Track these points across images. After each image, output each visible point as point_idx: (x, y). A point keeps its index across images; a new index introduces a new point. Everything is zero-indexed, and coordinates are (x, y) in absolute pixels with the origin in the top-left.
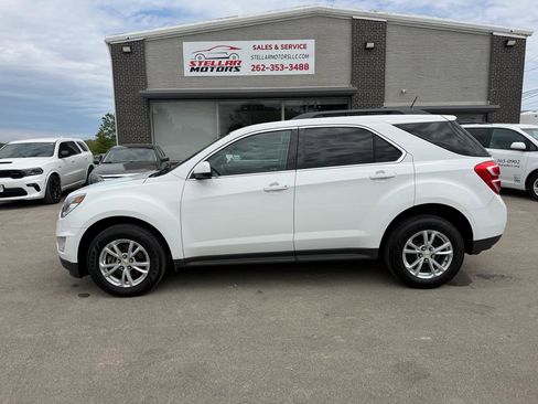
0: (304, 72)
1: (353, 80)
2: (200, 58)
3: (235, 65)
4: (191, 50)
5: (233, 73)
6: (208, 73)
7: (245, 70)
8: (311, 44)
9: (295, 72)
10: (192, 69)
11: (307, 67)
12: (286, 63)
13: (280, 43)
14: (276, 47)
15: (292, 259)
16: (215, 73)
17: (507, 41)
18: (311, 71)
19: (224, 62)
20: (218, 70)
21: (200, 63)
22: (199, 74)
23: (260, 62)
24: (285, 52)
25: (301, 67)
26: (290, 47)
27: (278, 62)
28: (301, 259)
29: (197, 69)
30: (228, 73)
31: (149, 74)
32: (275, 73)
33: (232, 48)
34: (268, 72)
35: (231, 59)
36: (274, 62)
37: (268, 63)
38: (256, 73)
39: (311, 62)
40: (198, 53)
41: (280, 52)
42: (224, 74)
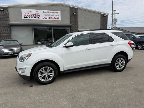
0: (58, 20)
1: (71, 23)
2: (27, 14)
3: (38, 17)
4: (24, 11)
5: (38, 19)
6: (30, 18)
7: (41, 18)
8: (59, 12)
9: (55, 20)
11: (59, 18)
12: (53, 17)
13: (51, 11)
14: (50, 13)
15: (91, 68)
16: (32, 19)
17: (104, 15)
18: (60, 19)
19: (35, 15)
20: (33, 18)
21: (27, 15)
22: (27, 18)
23: (46, 16)
24: (52, 14)
25: (57, 18)
26: (54, 13)
27: (51, 16)
28: (94, 68)
29: (26, 17)
30: (36, 19)
31: (10, 17)
32: (50, 19)
33: (37, 12)
34: (48, 19)
35: (37, 15)
36: (50, 17)
37: (48, 17)
38: (44, 19)
39: (60, 17)
40: (27, 12)
41: (51, 14)
42: (35, 19)
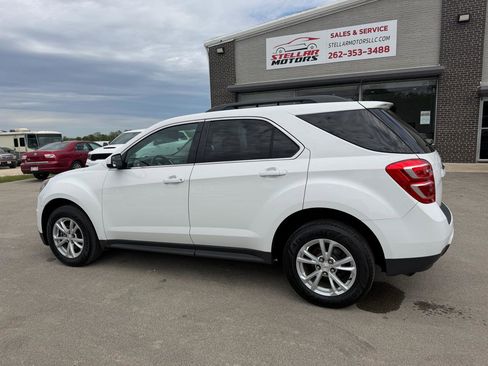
0: (384, 55)
2: (280, 52)
3: (312, 55)
4: (273, 46)
5: (311, 62)
6: (288, 65)
7: (323, 58)
8: (393, 25)
9: (374, 55)
10: (274, 63)
11: (387, 49)
12: (365, 47)
13: (357, 28)
14: (355, 33)
15: (190, 253)
16: (294, 64)
18: (393, 52)
19: (302, 52)
20: (296, 61)
21: (281, 56)
22: (280, 66)
23: (337, 49)
24: (364, 36)
25: (381, 50)
26: (370, 30)
27: (357, 47)
29: (278, 62)
30: (306, 63)
32: (352, 58)
33: (310, 39)
34: (345, 58)
35: (309, 49)
36: (351, 47)
37: (345, 49)
38: (333, 60)
39: (392, 43)
40: (279, 47)
41: (359, 36)
42: (302, 64)
